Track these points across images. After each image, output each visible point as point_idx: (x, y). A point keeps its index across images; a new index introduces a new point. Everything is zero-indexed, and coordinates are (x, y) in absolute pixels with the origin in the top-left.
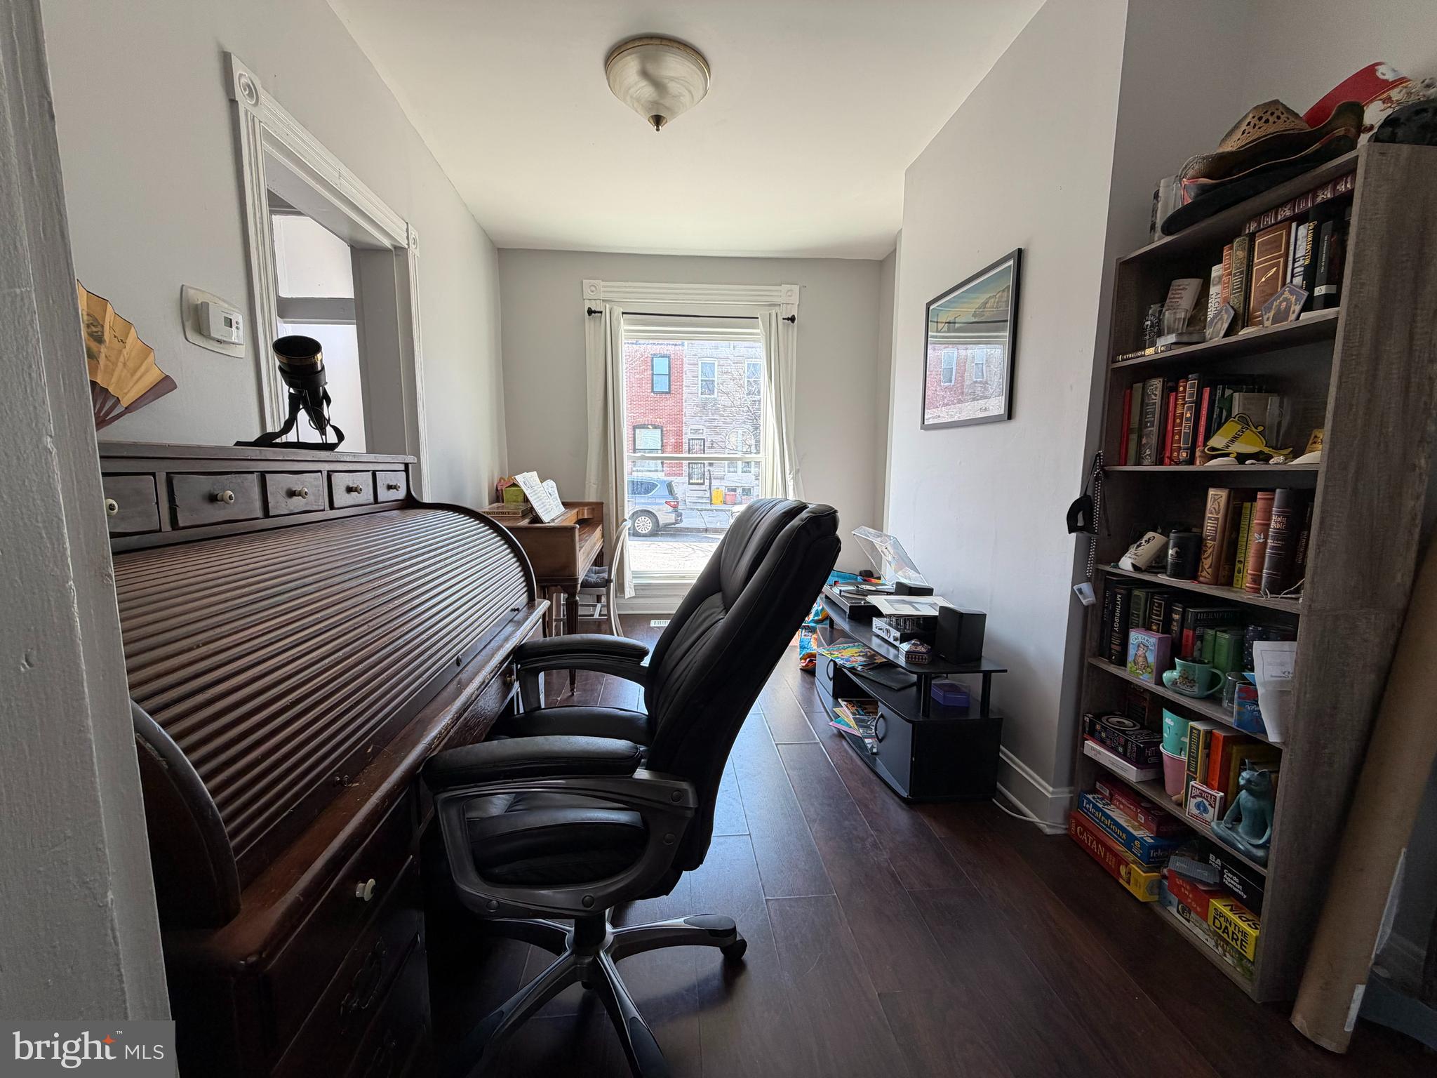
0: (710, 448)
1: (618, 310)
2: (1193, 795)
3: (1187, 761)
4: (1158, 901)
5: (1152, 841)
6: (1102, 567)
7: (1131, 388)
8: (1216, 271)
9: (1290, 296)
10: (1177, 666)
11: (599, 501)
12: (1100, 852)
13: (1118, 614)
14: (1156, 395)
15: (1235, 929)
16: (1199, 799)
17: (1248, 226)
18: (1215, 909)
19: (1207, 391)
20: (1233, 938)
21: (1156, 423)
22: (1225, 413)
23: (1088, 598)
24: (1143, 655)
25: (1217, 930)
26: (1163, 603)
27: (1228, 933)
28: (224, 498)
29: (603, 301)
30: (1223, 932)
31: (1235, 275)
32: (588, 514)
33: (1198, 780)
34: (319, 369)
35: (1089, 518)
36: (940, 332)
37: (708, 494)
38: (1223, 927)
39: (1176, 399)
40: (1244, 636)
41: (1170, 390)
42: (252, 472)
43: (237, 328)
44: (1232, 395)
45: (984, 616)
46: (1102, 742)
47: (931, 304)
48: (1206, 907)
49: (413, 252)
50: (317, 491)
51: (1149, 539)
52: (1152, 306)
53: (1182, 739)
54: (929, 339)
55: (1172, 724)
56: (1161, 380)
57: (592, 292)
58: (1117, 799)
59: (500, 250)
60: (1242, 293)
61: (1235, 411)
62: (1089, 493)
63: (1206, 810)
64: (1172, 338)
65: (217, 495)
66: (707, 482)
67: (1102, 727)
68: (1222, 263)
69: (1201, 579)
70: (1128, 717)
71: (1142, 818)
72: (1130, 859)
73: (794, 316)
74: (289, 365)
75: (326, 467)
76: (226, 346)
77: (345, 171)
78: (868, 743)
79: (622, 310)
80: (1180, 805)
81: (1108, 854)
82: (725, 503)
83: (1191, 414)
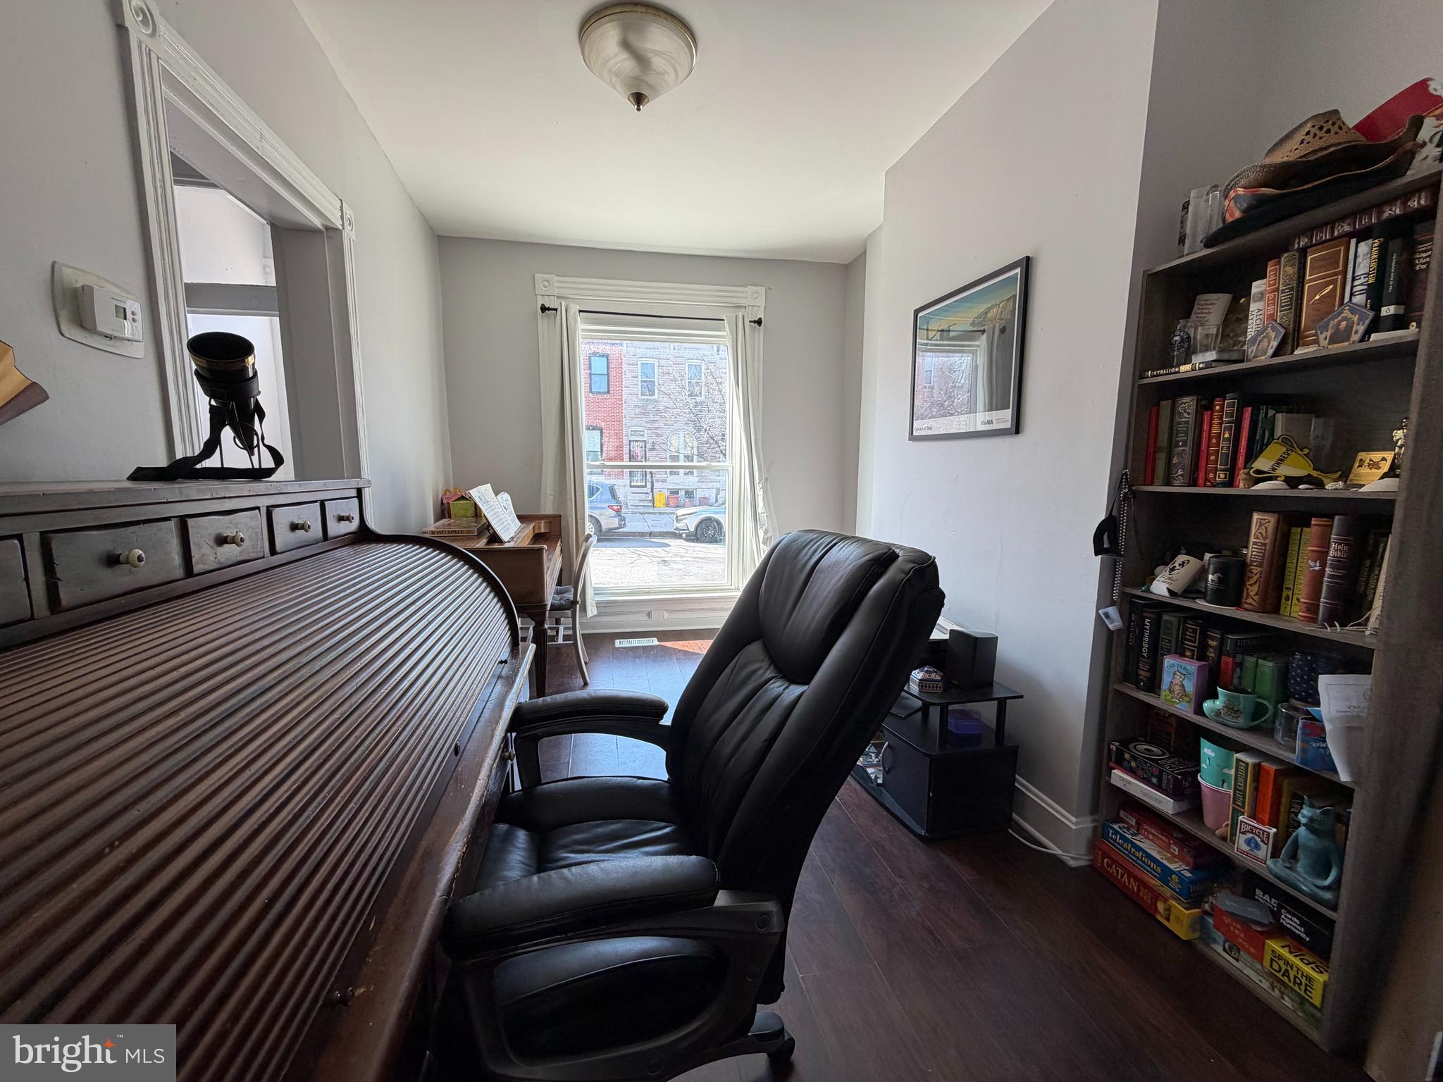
0: (650, 450)
1: (574, 308)
2: (1242, 831)
3: (1232, 794)
4: (1199, 938)
5: (1190, 875)
6: (1128, 590)
7: (1158, 405)
8: (1257, 287)
9: (1350, 316)
10: (1220, 695)
11: (556, 513)
12: (1132, 886)
13: (1146, 639)
14: (1189, 414)
15: (1298, 973)
16: (1250, 835)
17: (1297, 241)
18: (1273, 951)
19: (1248, 412)
20: (1295, 983)
21: (1190, 443)
22: (1267, 435)
23: (1115, 623)
24: (1180, 684)
25: (1276, 973)
26: (1198, 628)
27: (1288, 977)
28: (130, 559)
29: (557, 297)
30: (1283, 975)
31: (1283, 291)
32: (545, 528)
33: (1246, 814)
34: (251, 375)
35: (1114, 540)
36: (931, 340)
37: (650, 498)
38: (1283, 970)
39: (1211, 419)
40: (1287, 664)
41: (1205, 407)
42: (168, 519)
43: (134, 320)
44: (1274, 415)
45: (996, 639)
46: (1131, 771)
47: (921, 311)
48: (1261, 948)
49: (349, 234)
50: (254, 534)
51: (1183, 563)
52: (1181, 321)
53: (1225, 771)
54: (917, 346)
55: (1213, 754)
56: (1195, 398)
57: (545, 287)
58: (1145, 829)
59: (440, 237)
60: (1293, 311)
61: (1278, 433)
62: (1114, 513)
63: (1257, 847)
64: (1211, 356)
65: (120, 554)
66: (649, 485)
67: (1132, 756)
68: (1265, 277)
69: (1246, 606)
70: (1157, 745)
71: (1175, 850)
72: (1168, 895)
73: (760, 319)
74: (210, 370)
75: (264, 502)
76: (118, 343)
77: (268, 133)
78: (872, 773)
79: (578, 308)
80: (1224, 839)
81: (1142, 889)
82: (667, 505)
83: (1230, 435)
